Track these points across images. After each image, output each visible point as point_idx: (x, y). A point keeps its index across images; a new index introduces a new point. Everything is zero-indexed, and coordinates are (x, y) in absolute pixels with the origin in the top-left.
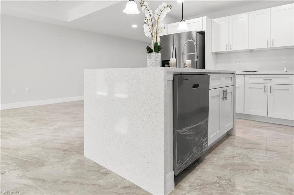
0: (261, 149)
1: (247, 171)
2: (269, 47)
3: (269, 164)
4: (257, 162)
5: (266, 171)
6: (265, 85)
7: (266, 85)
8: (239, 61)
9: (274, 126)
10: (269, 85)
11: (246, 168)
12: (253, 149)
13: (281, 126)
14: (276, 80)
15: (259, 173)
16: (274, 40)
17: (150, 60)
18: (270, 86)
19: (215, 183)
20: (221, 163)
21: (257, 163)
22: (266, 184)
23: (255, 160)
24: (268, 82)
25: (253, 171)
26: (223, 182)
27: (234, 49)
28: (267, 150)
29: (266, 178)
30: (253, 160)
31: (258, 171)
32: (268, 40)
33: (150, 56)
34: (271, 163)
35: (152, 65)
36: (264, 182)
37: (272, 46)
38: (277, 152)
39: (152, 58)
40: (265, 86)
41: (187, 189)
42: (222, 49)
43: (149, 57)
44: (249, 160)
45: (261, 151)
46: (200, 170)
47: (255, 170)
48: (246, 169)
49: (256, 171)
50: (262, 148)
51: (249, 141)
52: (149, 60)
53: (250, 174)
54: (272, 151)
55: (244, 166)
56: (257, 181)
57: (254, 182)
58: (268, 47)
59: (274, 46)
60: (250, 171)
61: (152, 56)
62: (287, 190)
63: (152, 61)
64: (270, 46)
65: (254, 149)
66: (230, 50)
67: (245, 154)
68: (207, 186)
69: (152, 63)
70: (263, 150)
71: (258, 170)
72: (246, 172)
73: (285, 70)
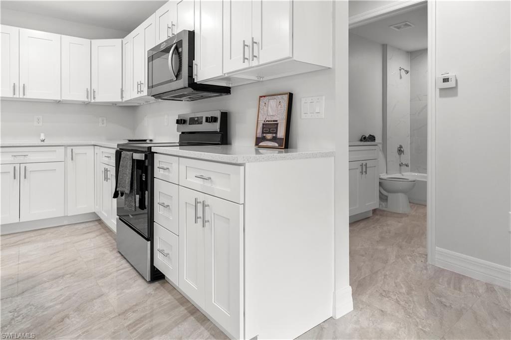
0: (45, 282)
1: (53, 329)
2: (17, 96)
3: (74, 298)
4: (56, 305)
5: (79, 310)
6: (14, 165)
7: (17, 166)
9: (33, 235)
10: (23, 165)
11: (49, 326)
12: (32, 288)
13: (44, 232)
14: (34, 156)
15: (73, 320)
16: (25, 85)
18: (25, 167)
21: (58, 307)
22: (94, 328)
23: (52, 304)
24: (21, 159)
25: (62, 321)
28: (57, 277)
29: (86, 320)
30: (47, 305)
31: (68, 318)
32: (14, 84)
34: (76, 294)
36: (90, 327)
37: (21, 96)
38: (70, 274)
40: (15, 167)
44: (42, 311)
45: (47, 285)
47: (62, 320)
48: (49, 328)
49: (67, 321)
50: (45, 279)
51: (13, 278)
53: (62, 329)
54: (63, 276)
55: (42, 324)
56: (80, 332)
58: (15, 96)
59: (25, 97)
60: (58, 326)
62: (120, 316)
64: (19, 95)
65: (35, 286)
67: (28, 305)
70: (48, 282)
71: (67, 316)
72: (53, 332)
73: (42, 137)
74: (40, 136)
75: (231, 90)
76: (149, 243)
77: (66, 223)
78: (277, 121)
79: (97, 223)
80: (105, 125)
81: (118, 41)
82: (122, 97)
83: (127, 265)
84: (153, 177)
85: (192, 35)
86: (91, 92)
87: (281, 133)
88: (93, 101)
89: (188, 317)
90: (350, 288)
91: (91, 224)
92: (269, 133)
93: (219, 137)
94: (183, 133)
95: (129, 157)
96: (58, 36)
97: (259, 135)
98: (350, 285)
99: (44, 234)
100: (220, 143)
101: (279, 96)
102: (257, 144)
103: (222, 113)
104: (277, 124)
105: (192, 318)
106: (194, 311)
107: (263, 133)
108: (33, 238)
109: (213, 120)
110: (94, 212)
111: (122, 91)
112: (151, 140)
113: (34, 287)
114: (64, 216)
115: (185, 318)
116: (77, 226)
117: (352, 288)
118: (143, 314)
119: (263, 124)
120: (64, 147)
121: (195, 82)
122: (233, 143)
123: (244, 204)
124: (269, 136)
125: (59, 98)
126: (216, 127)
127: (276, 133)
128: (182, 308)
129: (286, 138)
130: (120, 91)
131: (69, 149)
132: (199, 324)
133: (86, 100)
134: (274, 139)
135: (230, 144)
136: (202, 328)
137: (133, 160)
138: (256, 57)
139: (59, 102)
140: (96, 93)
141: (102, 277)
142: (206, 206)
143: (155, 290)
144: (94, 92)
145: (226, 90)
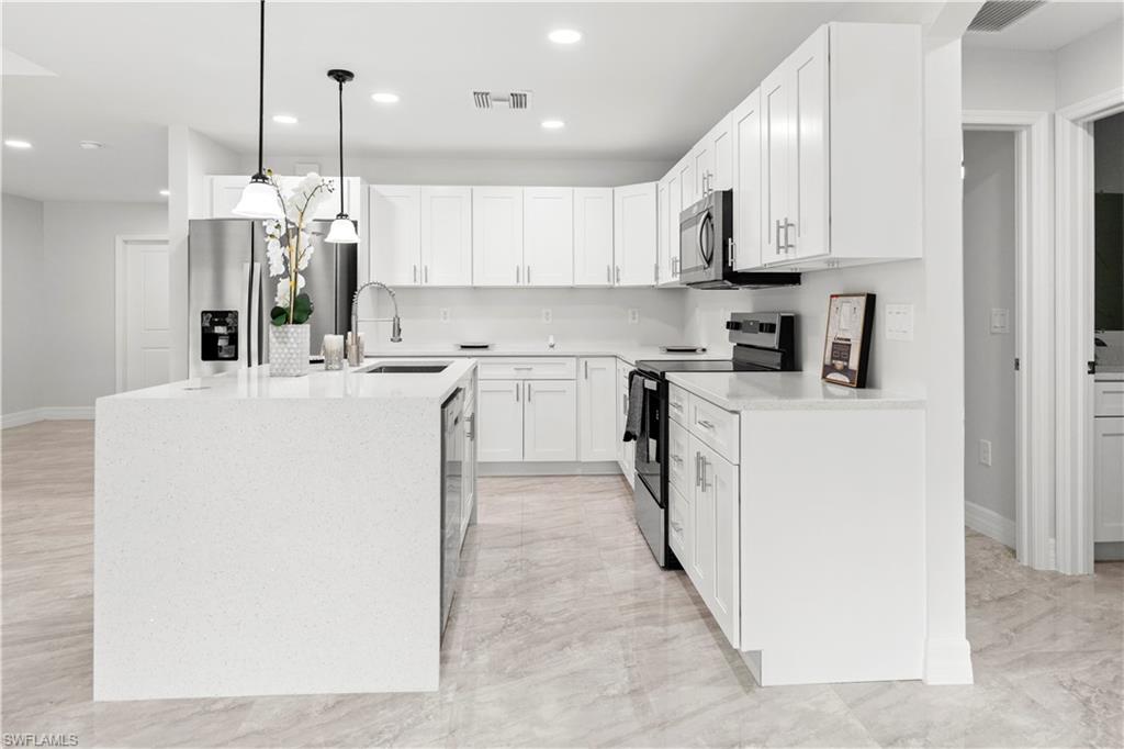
0: (543, 540)
1: (544, 588)
2: (521, 284)
3: (571, 564)
4: (549, 566)
5: (573, 577)
6: (517, 382)
7: (521, 383)
8: (445, 313)
10: (527, 382)
11: (540, 584)
13: (552, 479)
14: (541, 370)
15: (564, 585)
16: (531, 267)
17: (283, 345)
18: (529, 386)
19: (504, 627)
20: (491, 588)
21: (552, 568)
23: (546, 564)
24: (524, 375)
25: (553, 583)
26: (518, 620)
27: (434, 281)
28: (556, 538)
30: (542, 564)
32: (517, 267)
33: (283, 334)
34: (572, 560)
35: (292, 361)
37: (526, 284)
38: (571, 537)
39: (292, 340)
40: (517, 385)
41: (464, 655)
42: (404, 279)
43: (277, 338)
44: (535, 567)
45: (545, 543)
46: (460, 615)
47: (554, 581)
48: (540, 586)
49: (558, 583)
50: (544, 537)
52: (277, 345)
53: (552, 590)
54: (563, 538)
55: (533, 581)
57: (566, 602)
58: (518, 284)
59: (530, 284)
60: (548, 587)
61: (289, 335)
62: (616, 595)
63: (292, 351)
64: (523, 282)
66: (424, 284)
67: (522, 558)
68: (496, 637)
69: (289, 356)
70: (547, 540)
71: (560, 580)
72: (543, 590)
73: (551, 341)
74: (548, 339)
75: (802, 277)
76: (663, 510)
77: (579, 472)
78: (849, 340)
79: (619, 479)
80: (636, 321)
81: (650, 187)
82: (657, 278)
83: (643, 542)
84: (667, 417)
85: (728, 196)
86: (614, 272)
87: (854, 363)
88: (617, 285)
89: (697, 618)
90: (968, 643)
91: (612, 479)
92: (841, 360)
93: (777, 358)
94: (739, 345)
95: (640, 384)
96: (569, 189)
97: (828, 362)
98: (967, 638)
99: (551, 483)
100: (779, 368)
101: (855, 298)
102: (824, 377)
103: (783, 318)
104: (850, 345)
105: (702, 621)
106: (706, 615)
107: (832, 358)
108: (538, 487)
109: (771, 328)
110: (617, 462)
111: (657, 268)
112: (704, 350)
113: (532, 542)
114: (577, 462)
115: (693, 618)
116: (592, 479)
117: (971, 645)
118: (642, 600)
119: (834, 343)
120: (574, 359)
121: (734, 270)
122: (804, 368)
123: (739, 465)
124: (839, 364)
125: (570, 284)
126: (772, 340)
127: (848, 361)
128: (694, 608)
129: (860, 370)
130: (653, 269)
131: (583, 361)
132: (707, 629)
133: (607, 283)
134: (845, 371)
135: (801, 370)
136: (709, 635)
137: (645, 390)
138: (791, 246)
139: (572, 288)
140: (620, 273)
141: (606, 549)
142: (706, 463)
143: (668, 579)
144: (618, 270)
145: (793, 279)
